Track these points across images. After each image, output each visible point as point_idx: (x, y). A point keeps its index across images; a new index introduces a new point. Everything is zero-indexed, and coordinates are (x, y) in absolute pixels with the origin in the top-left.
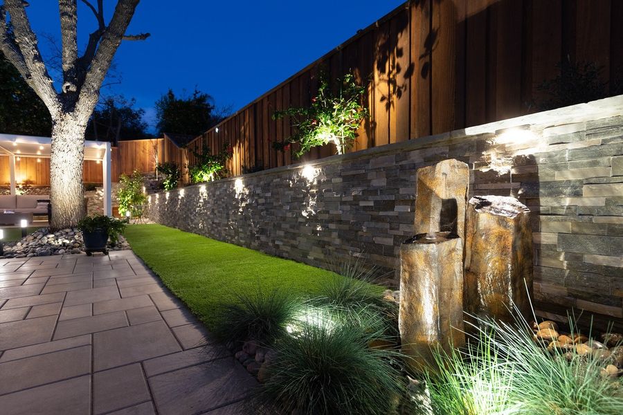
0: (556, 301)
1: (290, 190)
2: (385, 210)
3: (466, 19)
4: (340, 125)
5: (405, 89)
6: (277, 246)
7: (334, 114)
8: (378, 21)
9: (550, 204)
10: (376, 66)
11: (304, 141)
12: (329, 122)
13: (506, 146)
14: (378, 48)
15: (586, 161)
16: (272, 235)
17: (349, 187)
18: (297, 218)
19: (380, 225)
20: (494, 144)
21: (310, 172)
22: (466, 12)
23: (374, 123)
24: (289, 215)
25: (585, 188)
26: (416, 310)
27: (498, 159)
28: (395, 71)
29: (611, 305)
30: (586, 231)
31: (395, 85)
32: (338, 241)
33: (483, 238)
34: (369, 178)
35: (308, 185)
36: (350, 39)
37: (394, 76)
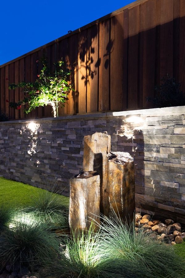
0: (150, 204)
1: (21, 137)
2: (75, 153)
3: (128, 38)
4: (54, 95)
5: (96, 74)
6: (12, 173)
7: (51, 87)
8: (80, 28)
9: (148, 156)
10: (79, 56)
11: (31, 103)
12: (47, 92)
13: (131, 124)
14: (80, 46)
15: (161, 135)
16: (9, 165)
17: (56, 137)
18: (24, 155)
19: (72, 162)
20: (126, 122)
21: (33, 126)
22: (128, 33)
23: (77, 92)
24: (20, 152)
25: (161, 149)
26: (77, 213)
27: (128, 130)
28: (90, 62)
29: (170, 205)
30: (161, 170)
31: (90, 71)
32: (49, 171)
33: (111, 174)
34: (67, 133)
35: (32, 134)
36: (64, 36)
37: (89, 64)
